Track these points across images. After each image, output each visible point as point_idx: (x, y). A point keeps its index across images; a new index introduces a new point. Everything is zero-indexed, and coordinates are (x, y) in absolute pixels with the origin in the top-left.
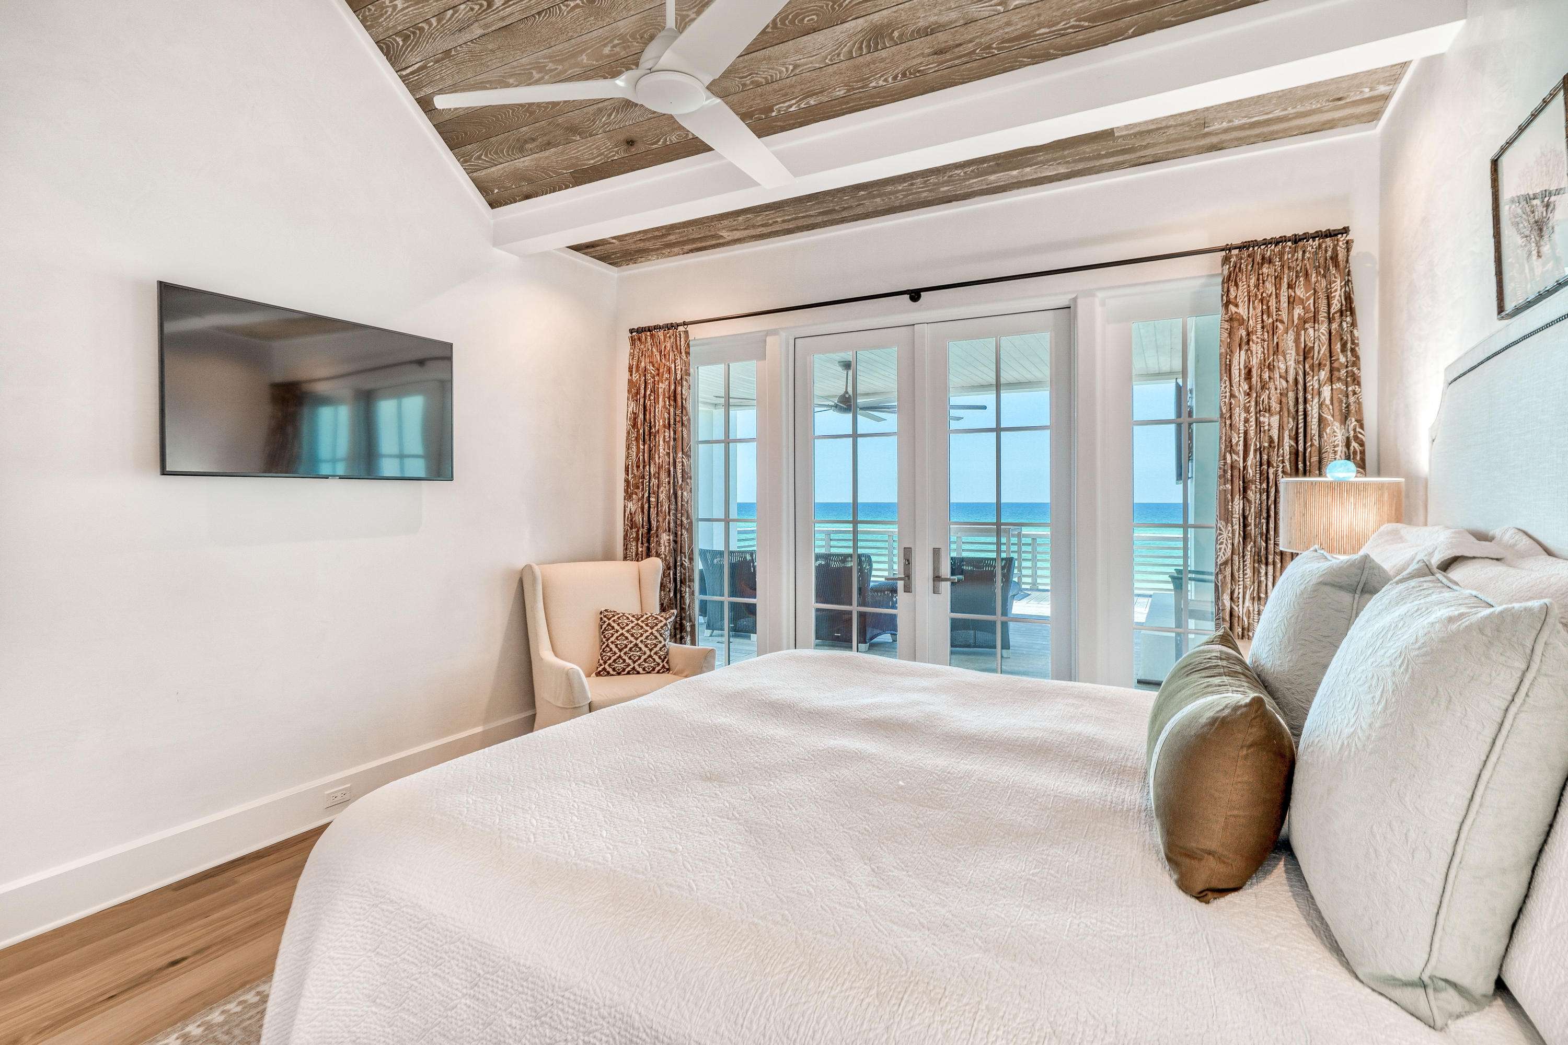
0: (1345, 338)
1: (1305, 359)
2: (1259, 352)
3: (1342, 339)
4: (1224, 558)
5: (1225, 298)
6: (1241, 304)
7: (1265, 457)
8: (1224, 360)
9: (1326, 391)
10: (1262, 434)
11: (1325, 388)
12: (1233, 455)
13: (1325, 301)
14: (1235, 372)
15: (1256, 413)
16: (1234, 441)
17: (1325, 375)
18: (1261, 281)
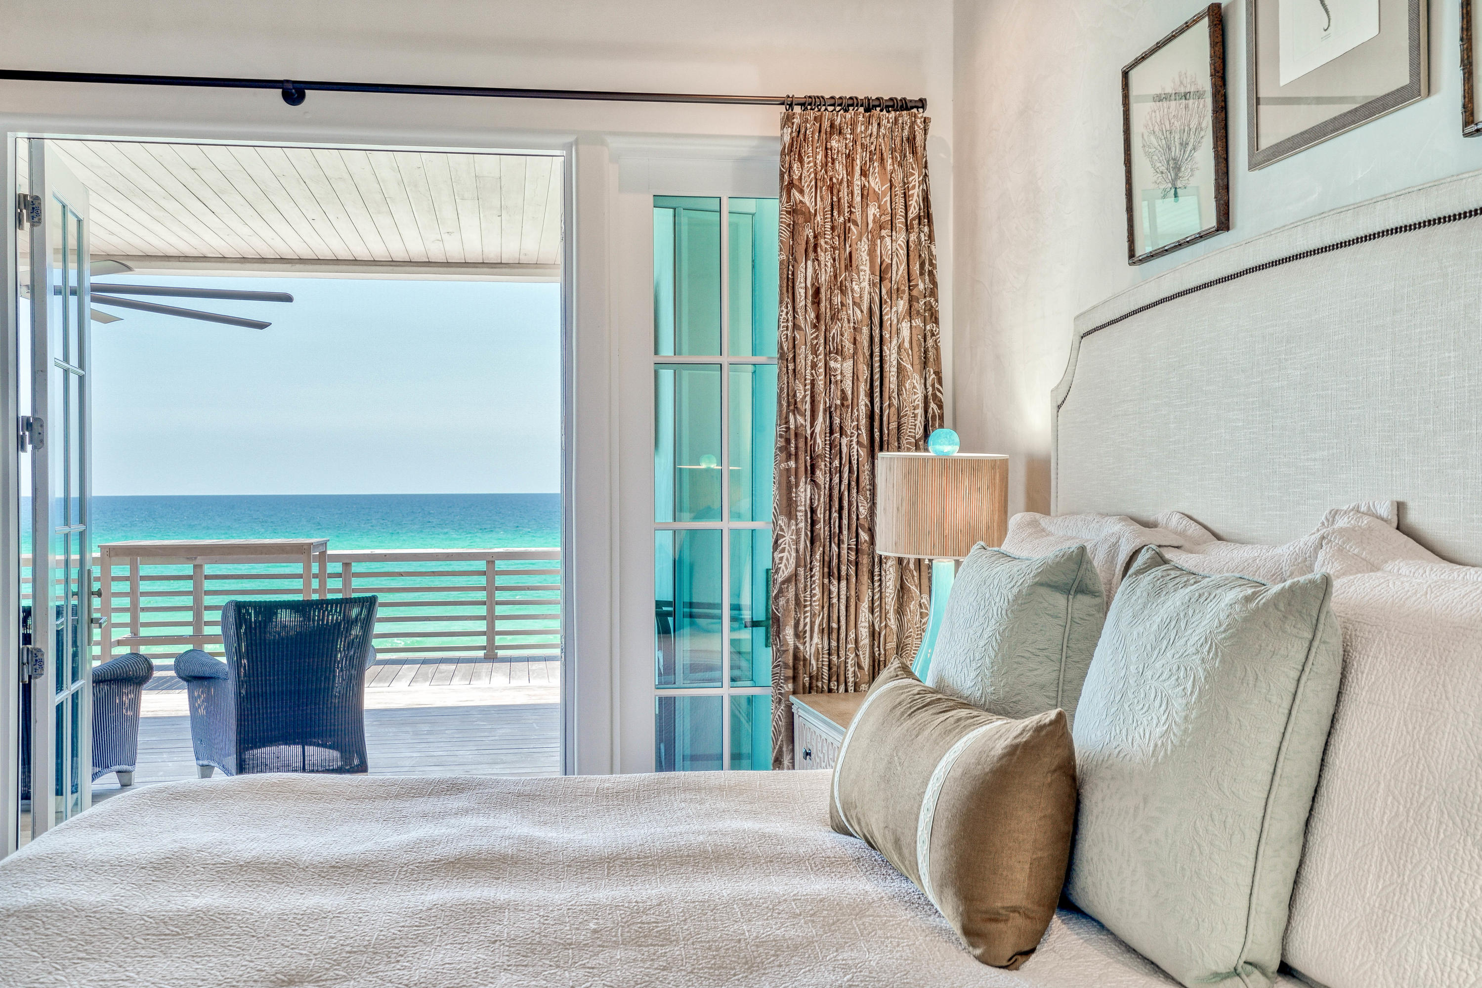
0: (923, 255)
1: (881, 280)
2: (829, 264)
3: (920, 256)
4: (786, 573)
5: (786, 177)
6: (806, 190)
7: (837, 421)
8: (785, 271)
9: (905, 326)
10: (833, 386)
11: (904, 324)
12: (798, 417)
13: (902, 200)
14: (800, 291)
15: (826, 355)
16: (799, 396)
17: (904, 305)
18: (830, 160)
